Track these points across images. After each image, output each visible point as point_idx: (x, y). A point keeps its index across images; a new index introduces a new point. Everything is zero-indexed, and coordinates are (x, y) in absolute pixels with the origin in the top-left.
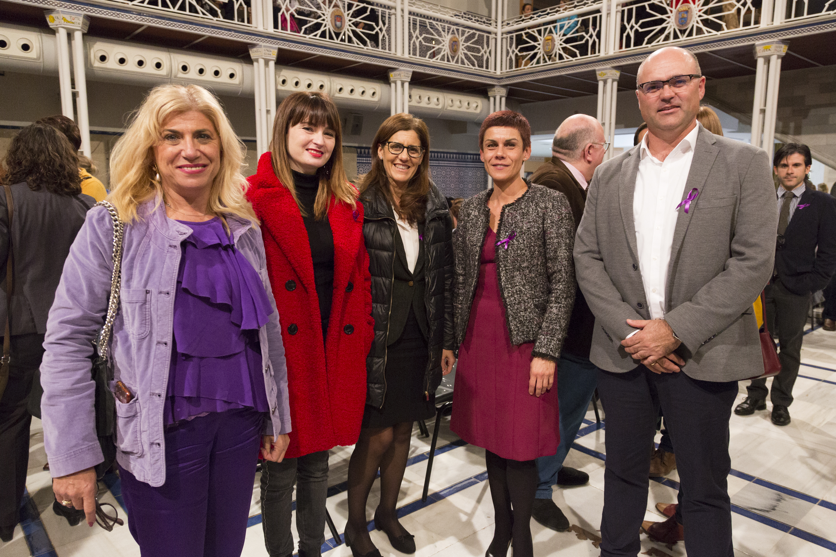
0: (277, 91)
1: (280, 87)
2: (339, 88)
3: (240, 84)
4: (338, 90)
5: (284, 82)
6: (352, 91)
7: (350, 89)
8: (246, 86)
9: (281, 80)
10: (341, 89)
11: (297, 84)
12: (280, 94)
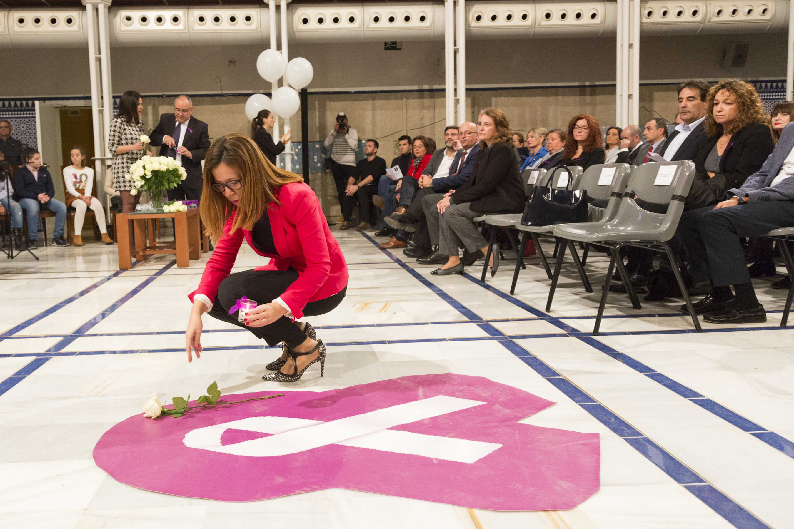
0: (641, 24)
1: (645, 20)
2: (717, 10)
3: (601, 23)
4: (716, 14)
5: (650, 14)
6: (734, 12)
7: (732, 10)
8: (608, 24)
9: (647, 12)
10: (719, 12)
11: (665, 13)
12: (645, 27)
